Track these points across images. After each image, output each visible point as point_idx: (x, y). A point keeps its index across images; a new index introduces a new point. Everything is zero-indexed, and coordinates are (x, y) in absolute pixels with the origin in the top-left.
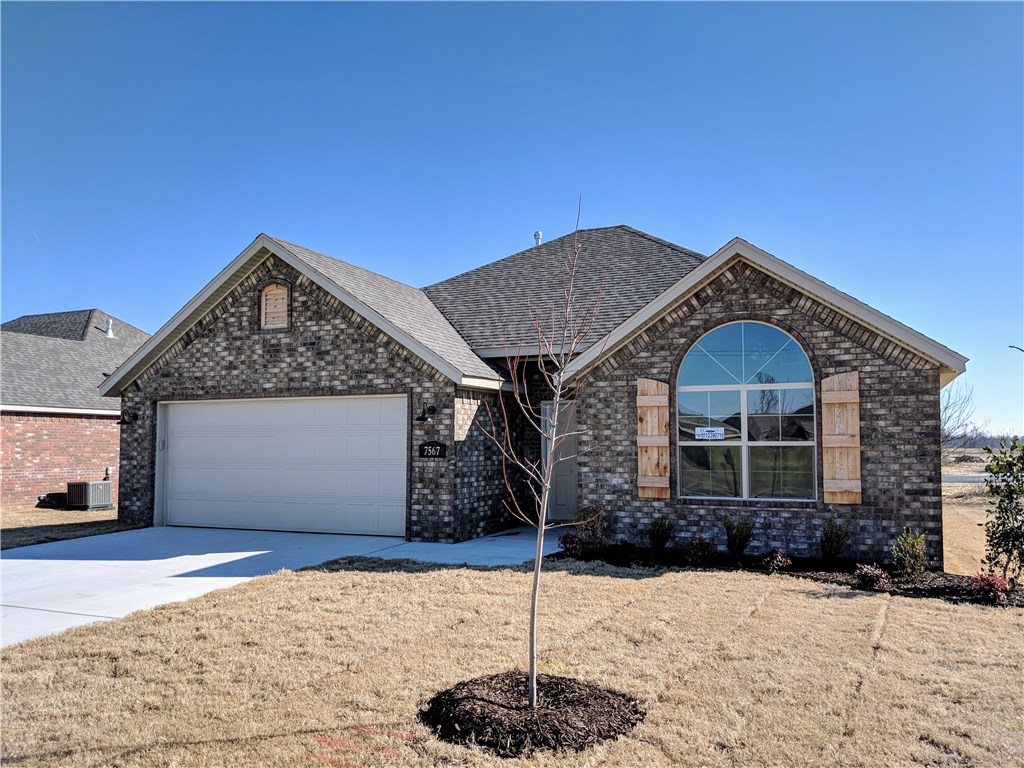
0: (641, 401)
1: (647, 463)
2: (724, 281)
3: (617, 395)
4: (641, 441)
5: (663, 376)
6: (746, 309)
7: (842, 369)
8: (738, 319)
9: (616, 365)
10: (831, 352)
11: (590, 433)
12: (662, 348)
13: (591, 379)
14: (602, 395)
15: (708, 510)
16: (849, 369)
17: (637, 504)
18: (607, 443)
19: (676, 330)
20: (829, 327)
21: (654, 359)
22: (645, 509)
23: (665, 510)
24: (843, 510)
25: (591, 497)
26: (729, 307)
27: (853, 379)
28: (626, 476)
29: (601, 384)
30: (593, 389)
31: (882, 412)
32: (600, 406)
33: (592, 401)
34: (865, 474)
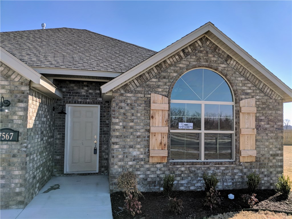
0: (153, 106)
1: (154, 142)
2: (197, 45)
3: (139, 102)
4: (153, 130)
5: (164, 93)
6: (207, 61)
7: (247, 96)
8: (203, 67)
9: (138, 84)
10: (245, 88)
11: (121, 124)
12: (164, 78)
13: (122, 92)
14: (129, 102)
15: (186, 168)
16: (250, 97)
17: (147, 166)
18: (131, 130)
19: (172, 68)
20: (243, 76)
21: (160, 83)
22: (152, 169)
23: (163, 169)
24: (247, 165)
25: (120, 163)
26: (199, 59)
27: (253, 101)
28: (142, 150)
29: (129, 95)
30: (124, 98)
31: (263, 118)
32: (127, 108)
33: (123, 104)
34: (257, 147)
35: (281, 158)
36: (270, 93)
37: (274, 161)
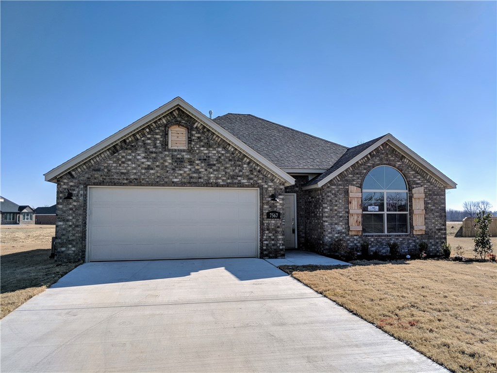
0: (351, 195)
1: (353, 221)
2: (380, 149)
3: (340, 192)
4: (351, 212)
5: (358, 185)
6: (387, 161)
7: (418, 186)
8: (385, 164)
9: (339, 179)
10: (415, 179)
11: (329, 208)
12: (357, 174)
13: (329, 185)
14: (333, 192)
15: (374, 239)
16: (420, 186)
17: (348, 237)
18: (336, 212)
19: (362, 167)
20: (414, 170)
21: (354, 178)
22: (351, 240)
23: (359, 240)
24: (418, 237)
25: (329, 235)
26: (381, 160)
27: (422, 189)
28: (343, 226)
29: (333, 187)
30: (330, 189)
31: (430, 201)
32: (332, 196)
33: (329, 194)
34: (426, 223)
35: (445, 232)
36: (435, 182)
37: (440, 234)
